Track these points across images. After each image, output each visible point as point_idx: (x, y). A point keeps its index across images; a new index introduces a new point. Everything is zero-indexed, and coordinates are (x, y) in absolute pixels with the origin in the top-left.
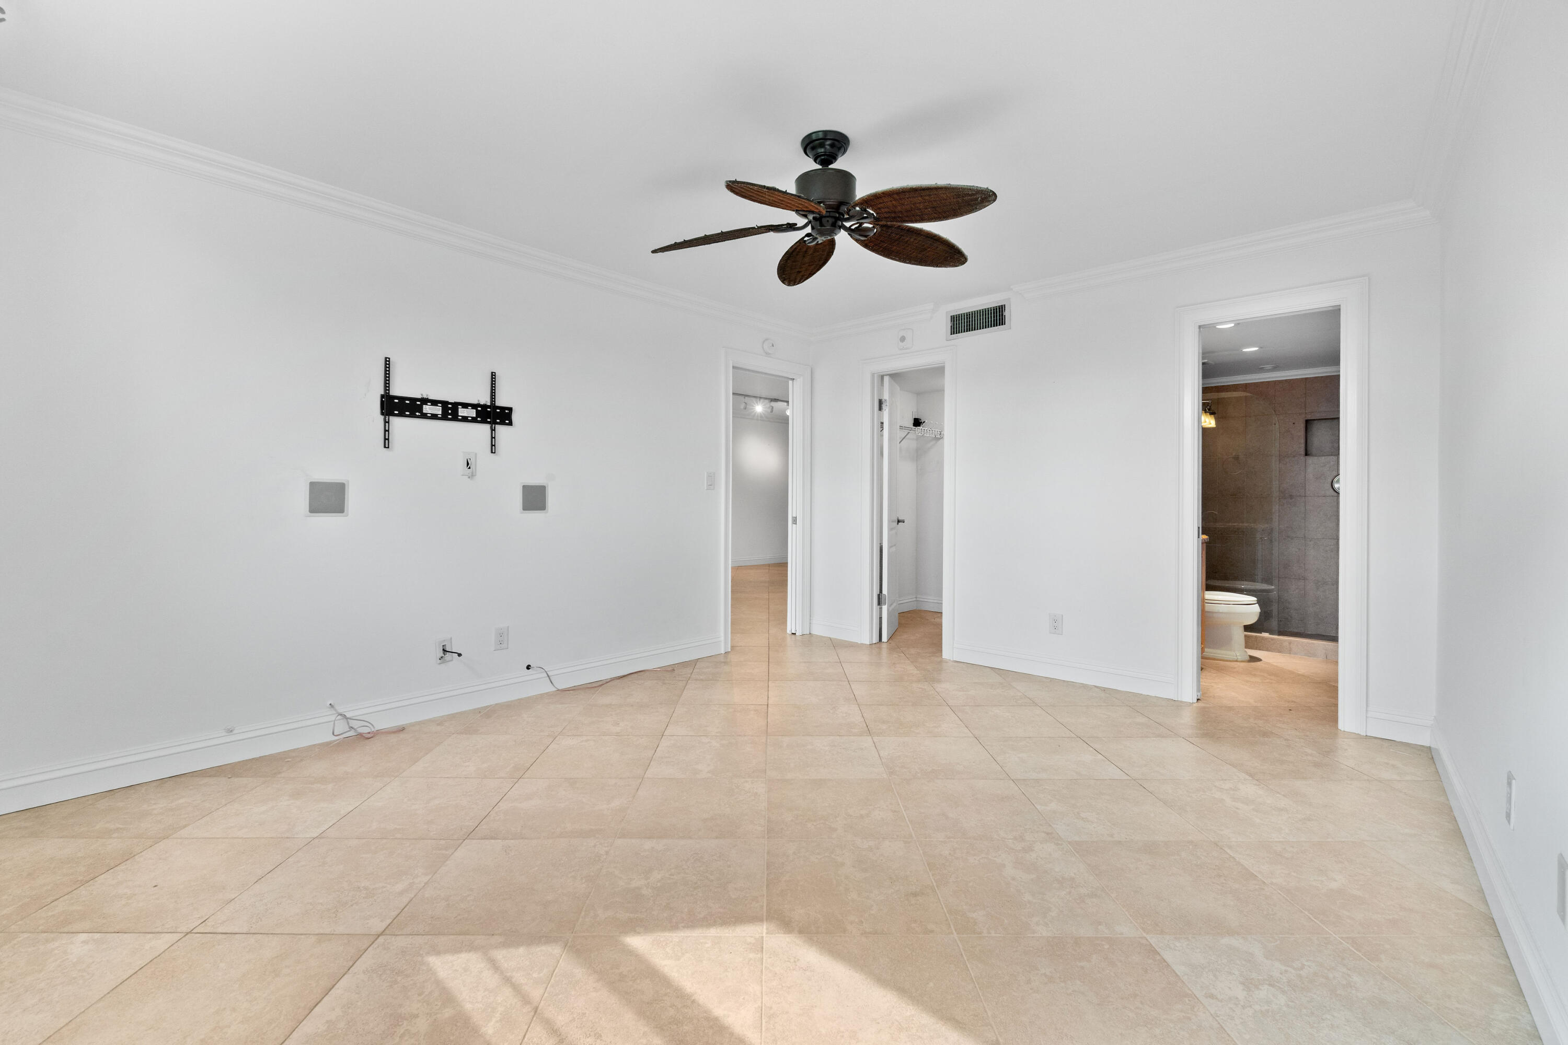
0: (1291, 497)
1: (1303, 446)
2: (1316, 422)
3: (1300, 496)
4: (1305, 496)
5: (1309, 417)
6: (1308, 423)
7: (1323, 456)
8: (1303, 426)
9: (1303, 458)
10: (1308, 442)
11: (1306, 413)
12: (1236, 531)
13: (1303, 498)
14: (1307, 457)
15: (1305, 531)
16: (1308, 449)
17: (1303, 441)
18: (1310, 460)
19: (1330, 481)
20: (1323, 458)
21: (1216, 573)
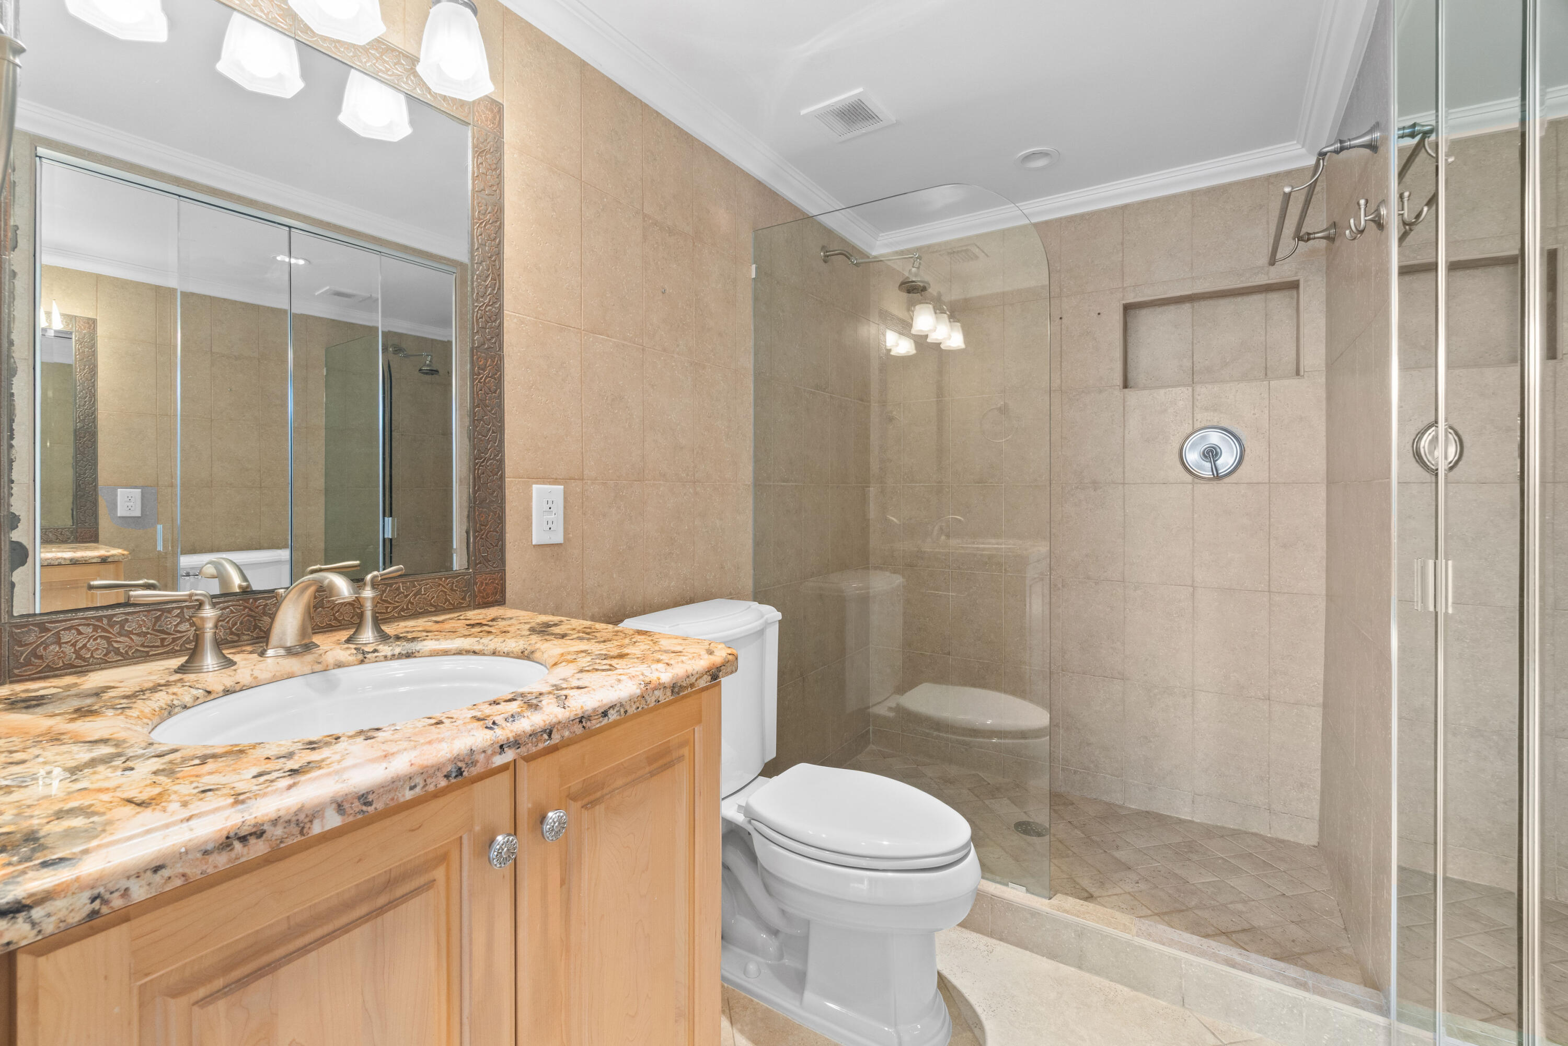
0: (1095, 485)
1: (1118, 366)
2: (1144, 312)
3: (1114, 483)
4: (1124, 484)
5: (1131, 299)
6: (1127, 308)
7: (1162, 387)
8: (1116, 317)
9: (1118, 393)
10: (1129, 360)
11: (1124, 288)
12: (986, 563)
13: (1120, 487)
14: (1126, 390)
15: (1124, 564)
16: (1130, 376)
17: (1118, 354)
18: (1132, 396)
19: (1176, 451)
20: (1162, 391)
21: (949, 654)
